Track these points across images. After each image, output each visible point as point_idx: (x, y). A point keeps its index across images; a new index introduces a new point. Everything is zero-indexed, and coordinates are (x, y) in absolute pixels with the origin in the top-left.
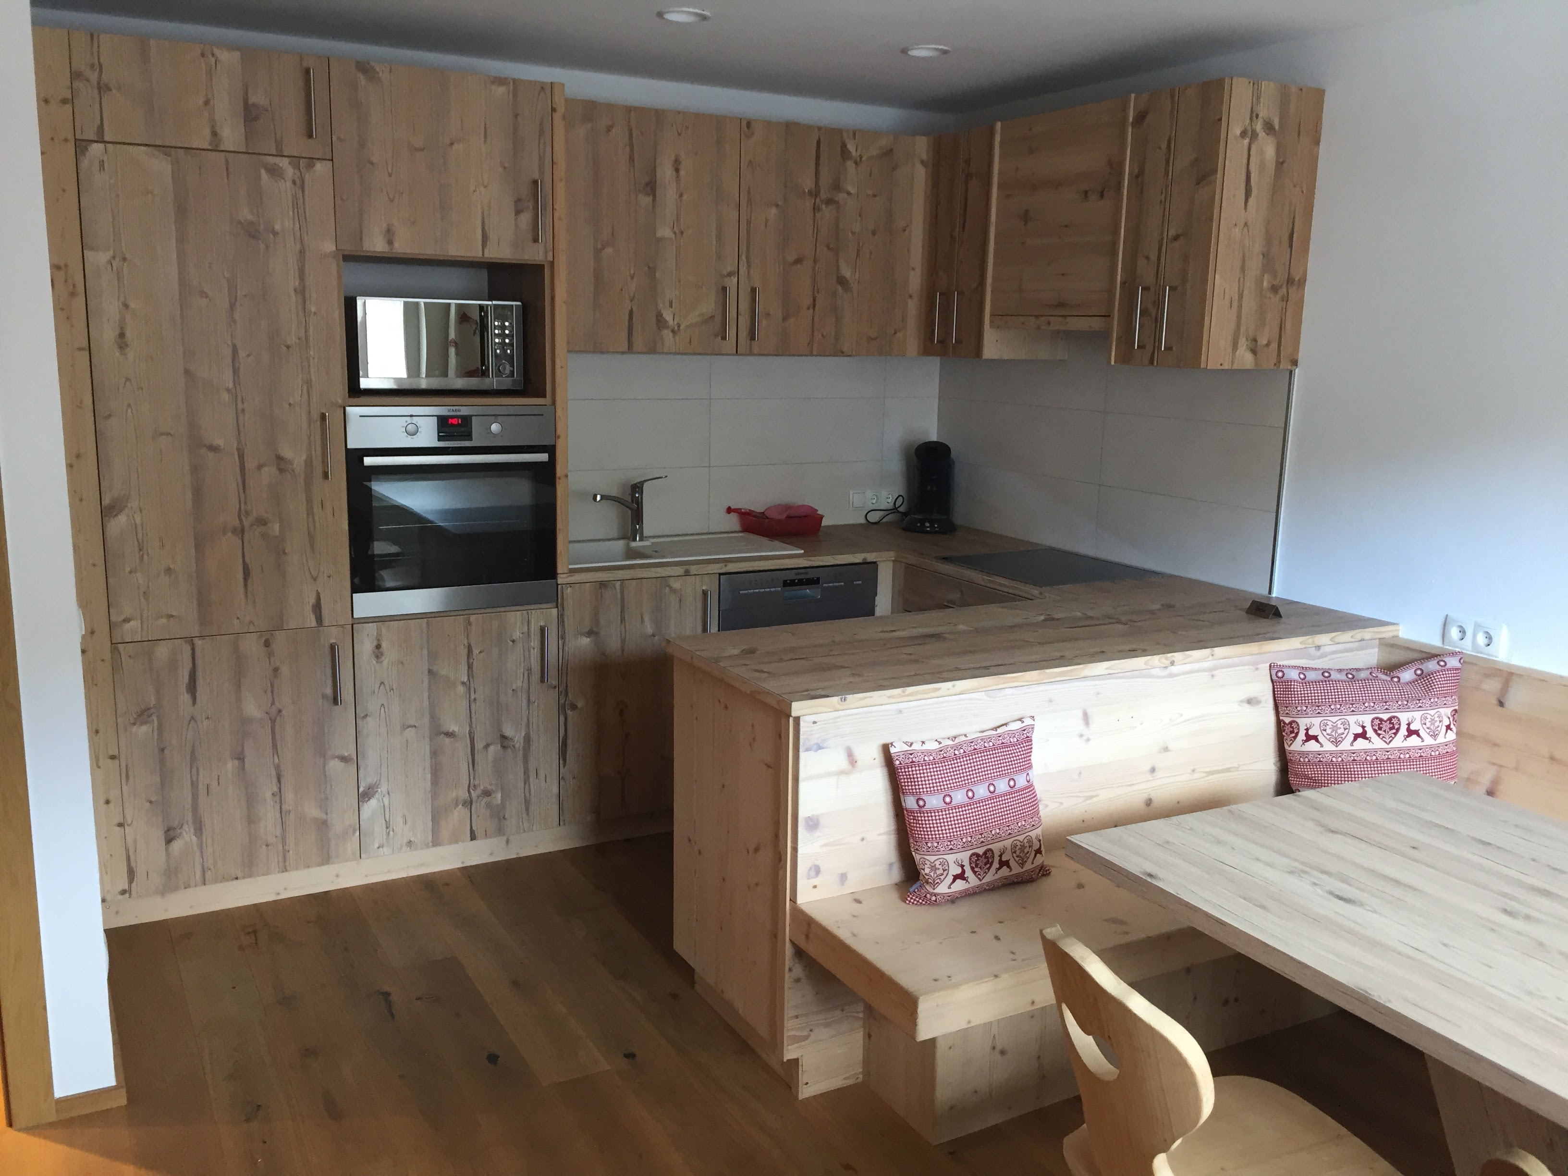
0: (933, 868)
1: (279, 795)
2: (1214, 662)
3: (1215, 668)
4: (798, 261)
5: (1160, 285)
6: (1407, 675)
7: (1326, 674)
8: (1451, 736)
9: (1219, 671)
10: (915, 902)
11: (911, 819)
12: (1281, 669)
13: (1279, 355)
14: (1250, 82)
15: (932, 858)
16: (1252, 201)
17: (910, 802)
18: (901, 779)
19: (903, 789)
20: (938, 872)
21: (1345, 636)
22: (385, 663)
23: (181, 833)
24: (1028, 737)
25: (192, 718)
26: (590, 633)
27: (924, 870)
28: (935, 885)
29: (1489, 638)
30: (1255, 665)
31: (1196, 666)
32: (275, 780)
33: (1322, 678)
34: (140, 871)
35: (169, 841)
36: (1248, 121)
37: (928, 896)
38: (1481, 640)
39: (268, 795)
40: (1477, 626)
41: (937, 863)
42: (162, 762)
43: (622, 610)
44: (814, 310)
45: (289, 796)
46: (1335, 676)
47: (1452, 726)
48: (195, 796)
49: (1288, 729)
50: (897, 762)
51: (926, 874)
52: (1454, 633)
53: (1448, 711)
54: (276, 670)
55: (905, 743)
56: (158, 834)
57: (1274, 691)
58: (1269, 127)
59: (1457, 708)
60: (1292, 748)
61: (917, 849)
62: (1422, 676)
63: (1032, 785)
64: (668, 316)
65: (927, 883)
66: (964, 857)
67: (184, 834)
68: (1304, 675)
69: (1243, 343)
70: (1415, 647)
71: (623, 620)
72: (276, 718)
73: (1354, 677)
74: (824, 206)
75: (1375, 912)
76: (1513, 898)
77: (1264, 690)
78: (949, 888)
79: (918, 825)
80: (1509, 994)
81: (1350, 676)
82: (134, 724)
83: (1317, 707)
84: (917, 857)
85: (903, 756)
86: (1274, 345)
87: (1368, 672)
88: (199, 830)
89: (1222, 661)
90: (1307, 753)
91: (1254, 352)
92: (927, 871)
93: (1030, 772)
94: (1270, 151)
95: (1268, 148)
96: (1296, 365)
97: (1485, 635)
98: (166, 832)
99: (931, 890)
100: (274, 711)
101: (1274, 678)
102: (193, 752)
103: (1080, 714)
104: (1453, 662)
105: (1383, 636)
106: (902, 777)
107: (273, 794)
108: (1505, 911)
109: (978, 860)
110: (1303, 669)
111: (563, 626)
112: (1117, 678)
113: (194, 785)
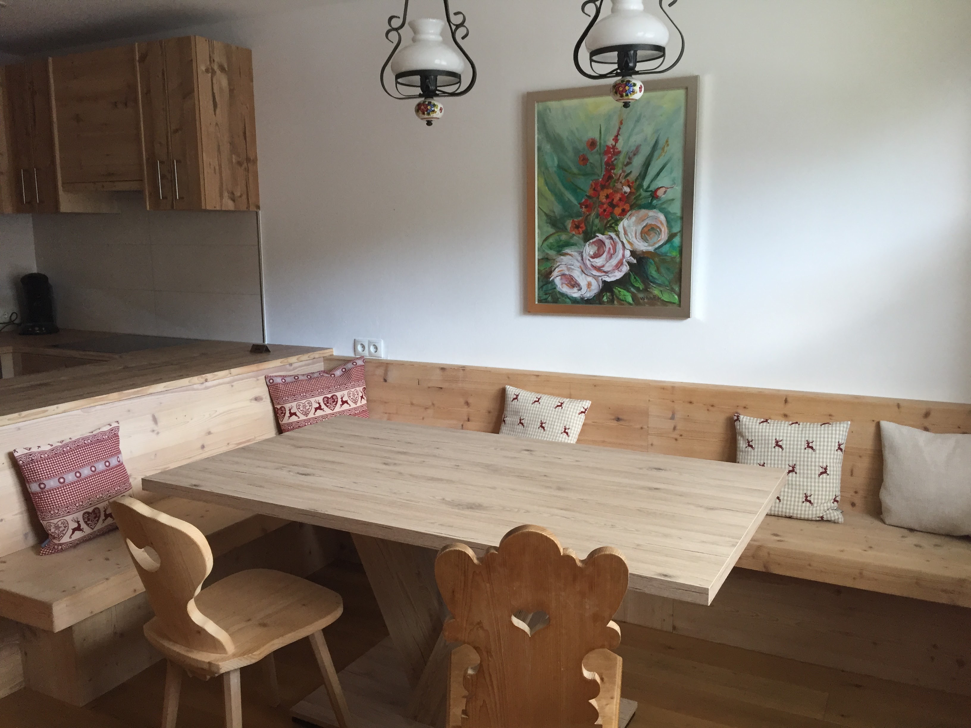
0: (57, 527)
2: (232, 378)
3: (233, 381)
5: (171, 160)
6: (338, 373)
7: (296, 378)
8: (364, 402)
9: (235, 383)
10: (47, 553)
11: (36, 499)
12: (271, 378)
13: (248, 203)
14: (206, 40)
15: (55, 521)
16: (218, 111)
17: (34, 487)
18: (25, 473)
19: (28, 480)
20: (61, 529)
21: (305, 357)
24: (115, 434)
27: (50, 530)
28: (59, 538)
29: (376, 348)
30: (256, 377)
31: (221, 381)
33: (294, 380)
36: (208, 63)
37: (56, 547)
38: (372, 349)
40: (370, 343)
41: (60, 523)
46: (301, 378)
47: (364, 396)
49: (280, 412)
50: (21, 462)
51: (52, 533)
52: (359, 348)
53: (361, 389)
55: (26, 449)
57: (269, 392)
58: (222, 69)
59: (365, 386)
60: (283, 422)
61: (44, 518)
62: (346, 372)
63: (122, 464)
65: (54, 538)
66: (79, 515)
68: (285, 380)
69: (226, 194)
70: (341, 359)
73: (311, 377)
75: (321, 476)
76: (389, 458)
77: (263, 391)
78: (70, 537)
79: (42, 502)
80: (385, 495)
81: (309, 377)
83: (294, 396)
84: (44, 523)
85: (25, 458)
86: (244, 197)
87: (318, 373)
89: (236, 377)
90: (292, 423)
91: (234, 200)
92: (53, 530)
93: (119, 456)
94: (224, 82)
95: (222, 80)
96: (260, 209)
97: (374, 347)
99: (57, 542)
101: (268, 384)
103: (151, 418)
104: (360, 362)
105: (325, 355)
106: (25, 472)
108: (385, 464)
109: (89, 516)
110: (283, 377)
112: (172, 393)
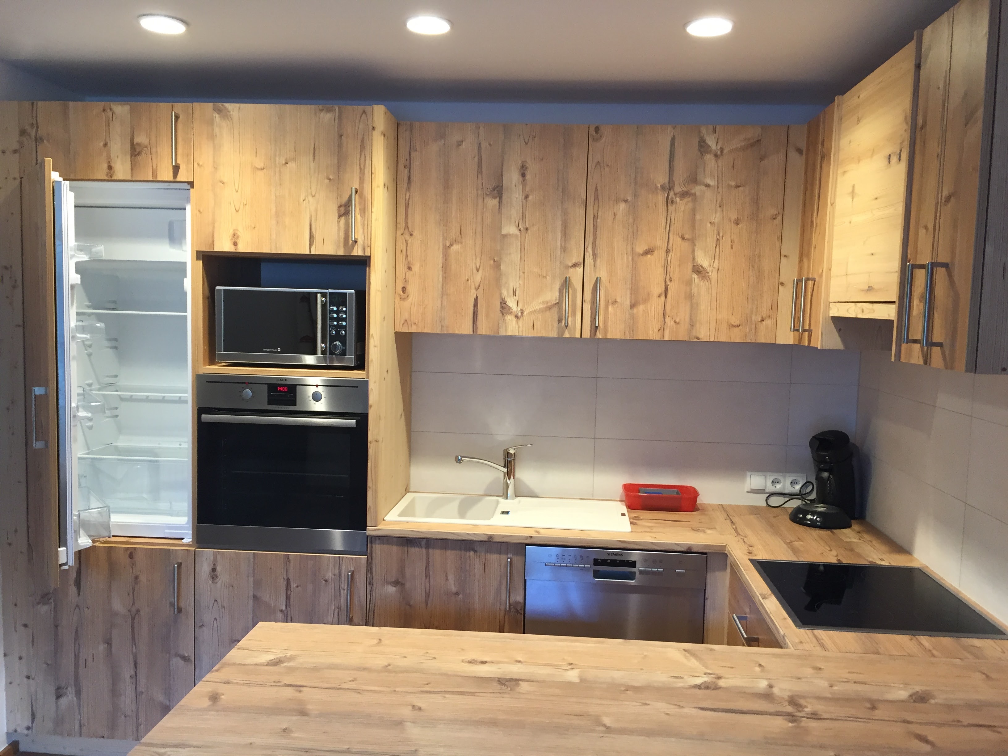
1: (135, 677)
4: (648, 252)
22: (219, 584)
23: (66, 693)
25: (77, 606)
26: (396, 583)
32: (132, 665)
34: (39, 716)
35: (58, 697)
39: (127, 676)
42: (56, 635)
43: (427, 566)
44: (666, 297)
45: (142, 681)
48: (77, 666)
54: (137, 578)
56: (52, 689)
64: (511, 303)
67: (68, 693)
71: (427, 575)
72: (135, 617)
74: (678, 199)
82: (38, 603)
88: (78, 693)
98: (56, 689)
100: (134, 609)
102: (77, 631)
107: (131, 676)
111: (371, 573)
113: (77, 657)
